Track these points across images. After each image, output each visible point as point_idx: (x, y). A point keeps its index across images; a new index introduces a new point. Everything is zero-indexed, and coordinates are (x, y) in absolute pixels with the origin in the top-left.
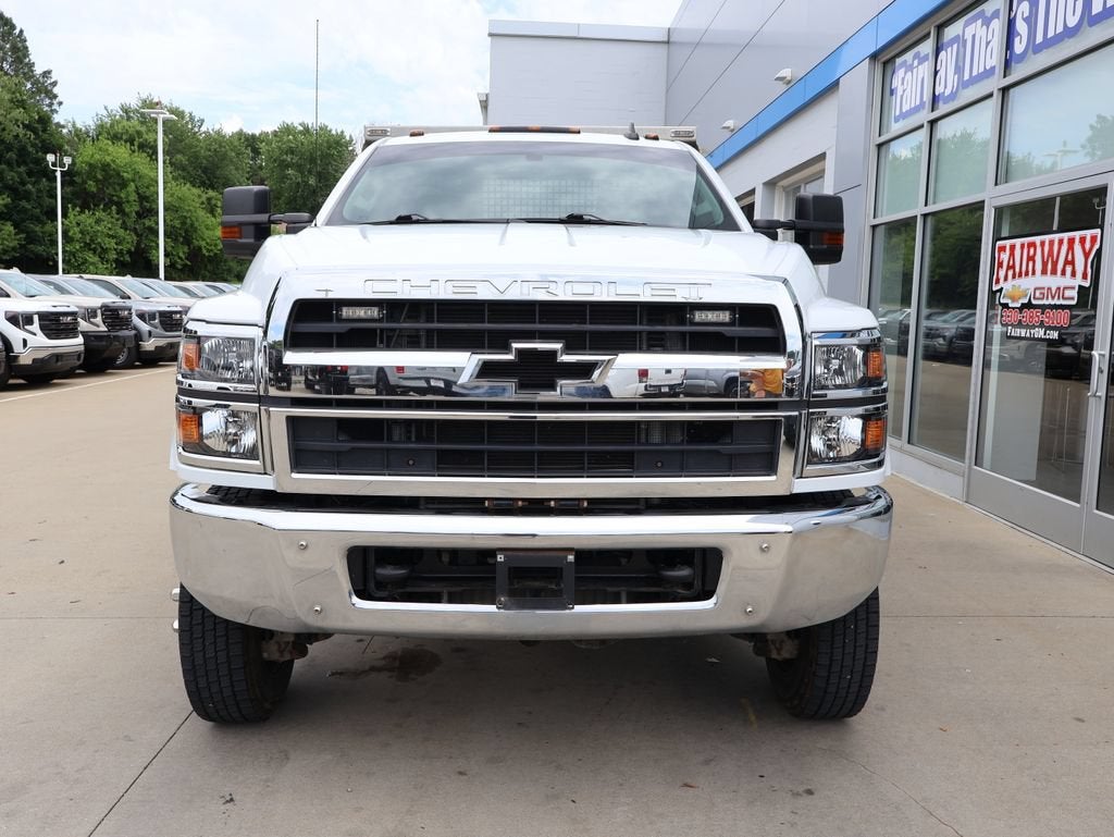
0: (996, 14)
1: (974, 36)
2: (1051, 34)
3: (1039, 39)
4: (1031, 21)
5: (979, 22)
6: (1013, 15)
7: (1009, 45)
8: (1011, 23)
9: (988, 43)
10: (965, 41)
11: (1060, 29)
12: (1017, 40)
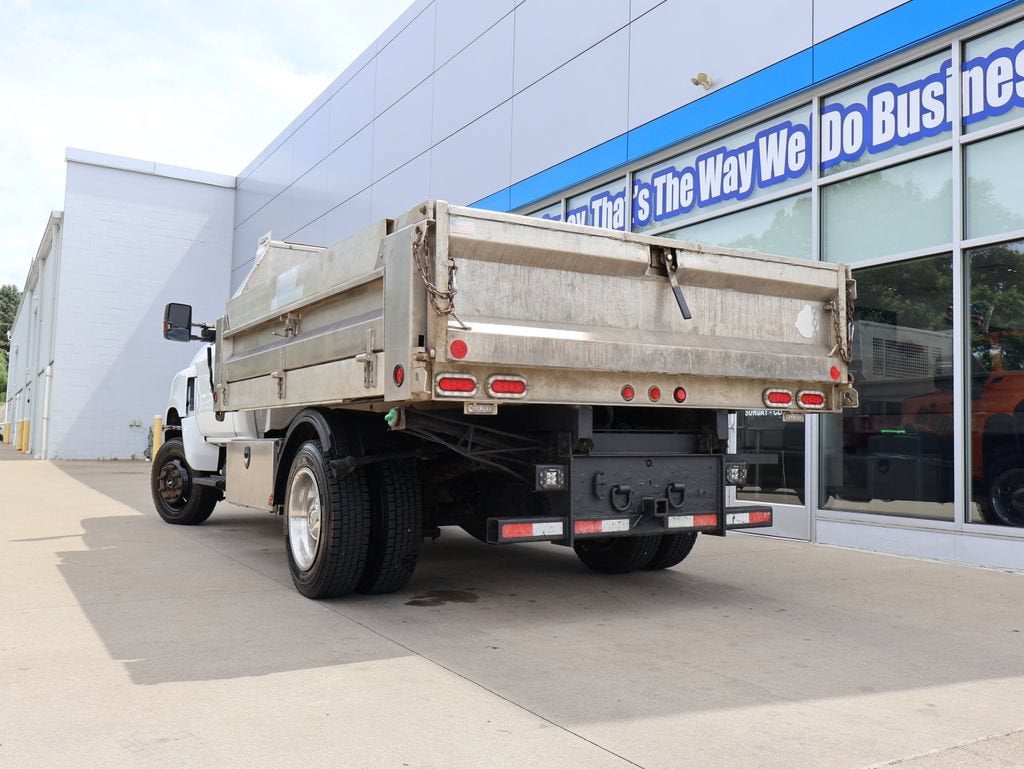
0: (622, 195)
1: (601, 208)
2: (669, 209)
3: (659, 212)
4: (651, 201)
5: (605, 199)
6: (635, 196)
7: (634, 214)
8: (634, 202)
9: (614, 213)
10: (592, 211)
11: (676, 207)
12: (640, 212)
